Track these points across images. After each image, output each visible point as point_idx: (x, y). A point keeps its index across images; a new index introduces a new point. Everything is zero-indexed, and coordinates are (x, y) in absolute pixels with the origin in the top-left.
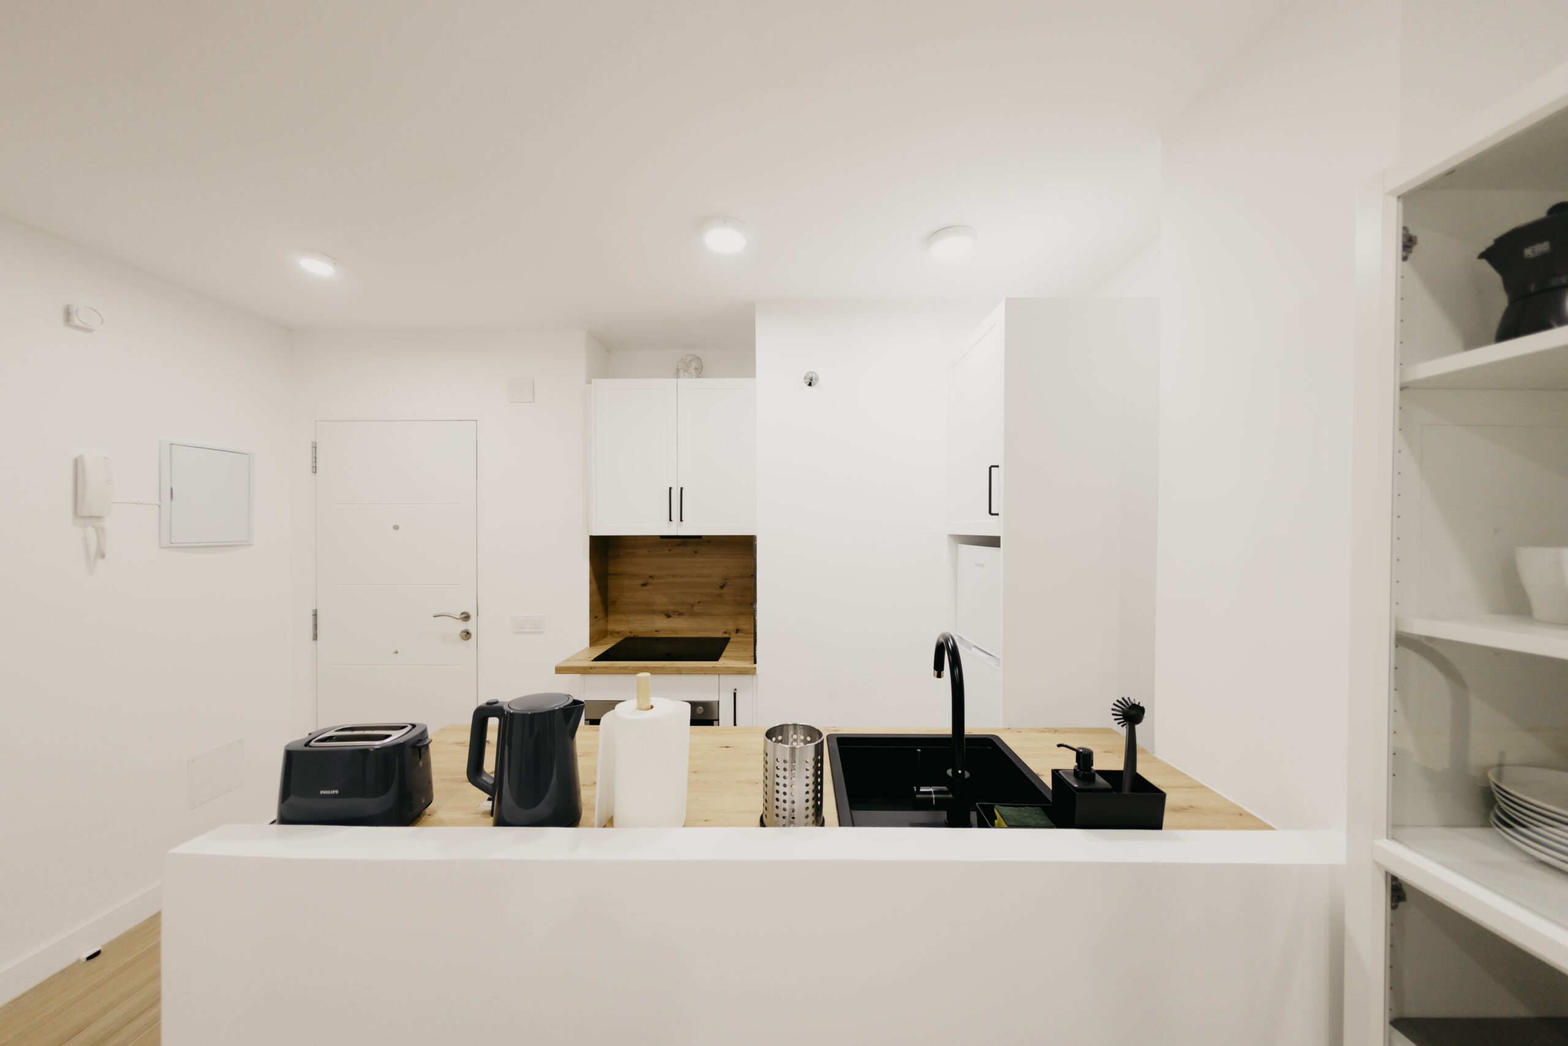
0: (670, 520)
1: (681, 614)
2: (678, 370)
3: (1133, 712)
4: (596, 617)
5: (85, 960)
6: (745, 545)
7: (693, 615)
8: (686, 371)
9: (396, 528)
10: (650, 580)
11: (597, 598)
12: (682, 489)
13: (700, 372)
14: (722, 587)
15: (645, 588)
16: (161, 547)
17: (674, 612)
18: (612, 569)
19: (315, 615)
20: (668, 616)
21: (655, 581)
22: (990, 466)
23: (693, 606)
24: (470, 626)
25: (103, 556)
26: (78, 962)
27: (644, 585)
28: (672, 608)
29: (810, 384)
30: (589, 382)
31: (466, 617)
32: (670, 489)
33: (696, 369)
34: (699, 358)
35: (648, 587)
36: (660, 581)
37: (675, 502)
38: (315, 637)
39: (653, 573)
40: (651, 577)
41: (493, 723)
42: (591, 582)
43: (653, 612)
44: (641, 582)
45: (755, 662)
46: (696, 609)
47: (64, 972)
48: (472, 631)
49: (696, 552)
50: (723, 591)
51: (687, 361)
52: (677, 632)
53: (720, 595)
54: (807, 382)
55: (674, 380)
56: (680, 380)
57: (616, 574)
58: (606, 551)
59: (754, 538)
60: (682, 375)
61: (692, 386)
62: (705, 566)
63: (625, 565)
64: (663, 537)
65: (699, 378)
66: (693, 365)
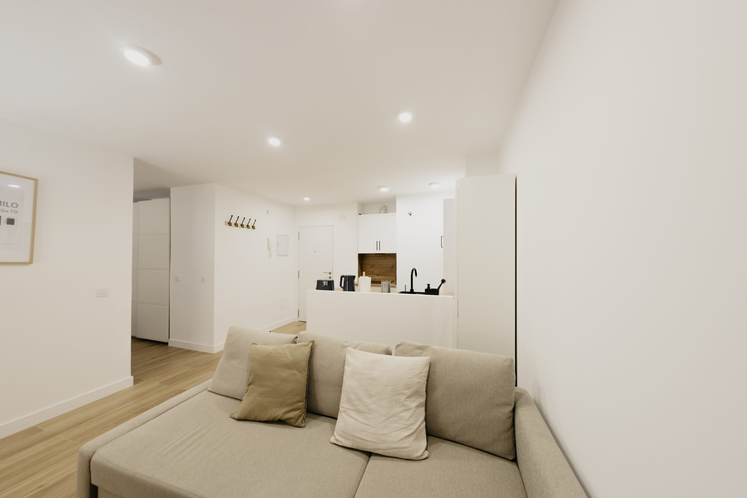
0: (377, 249)
1: (381, 275)
2: (380, 210)
6: (394, 256)
7: (384, 275)
8: (382, 210)
9: (315, 252)
10: (373, 266)
11: (360, 270)
12: (380, 242)
13: (386, 211)
14: (392, 268)
15: (372, 268)
16: (278, 255)
17: (379, 274)
18: (364, 263)
19: (299, 272)
20: (378, 275)
21: (375, 266)
22: (441, 237)
23: (384, 273)
24: (331, 275)
25: (271, 257)
27: (372, 267)
29: (410, 215)
30: (358, 215)
31: (330, 273)
32: (377, 242)
33: (385, 209)
34: (386, 206)
35: (373, 267)
37: (378, 245)
38: (299, 277)
40: (374, 265)
41: (343, 279)
42: (358, 265)
43: (373, 274)
44: (371, 266)
45: (396, 284)
48: (332, 277)
49: (385, 258)
53: (392, 270)
54: (409, 215)
55: (378, 214)
56: (379, 214)
57: (365, 264)
58: (362, 257)
59: (395, 254)
60: (381, 211)
61: (383, 216)
62: (387, 262)
63: (367, 261)
64: (376, 254)
65: (385, 213)
66: (384, 208)
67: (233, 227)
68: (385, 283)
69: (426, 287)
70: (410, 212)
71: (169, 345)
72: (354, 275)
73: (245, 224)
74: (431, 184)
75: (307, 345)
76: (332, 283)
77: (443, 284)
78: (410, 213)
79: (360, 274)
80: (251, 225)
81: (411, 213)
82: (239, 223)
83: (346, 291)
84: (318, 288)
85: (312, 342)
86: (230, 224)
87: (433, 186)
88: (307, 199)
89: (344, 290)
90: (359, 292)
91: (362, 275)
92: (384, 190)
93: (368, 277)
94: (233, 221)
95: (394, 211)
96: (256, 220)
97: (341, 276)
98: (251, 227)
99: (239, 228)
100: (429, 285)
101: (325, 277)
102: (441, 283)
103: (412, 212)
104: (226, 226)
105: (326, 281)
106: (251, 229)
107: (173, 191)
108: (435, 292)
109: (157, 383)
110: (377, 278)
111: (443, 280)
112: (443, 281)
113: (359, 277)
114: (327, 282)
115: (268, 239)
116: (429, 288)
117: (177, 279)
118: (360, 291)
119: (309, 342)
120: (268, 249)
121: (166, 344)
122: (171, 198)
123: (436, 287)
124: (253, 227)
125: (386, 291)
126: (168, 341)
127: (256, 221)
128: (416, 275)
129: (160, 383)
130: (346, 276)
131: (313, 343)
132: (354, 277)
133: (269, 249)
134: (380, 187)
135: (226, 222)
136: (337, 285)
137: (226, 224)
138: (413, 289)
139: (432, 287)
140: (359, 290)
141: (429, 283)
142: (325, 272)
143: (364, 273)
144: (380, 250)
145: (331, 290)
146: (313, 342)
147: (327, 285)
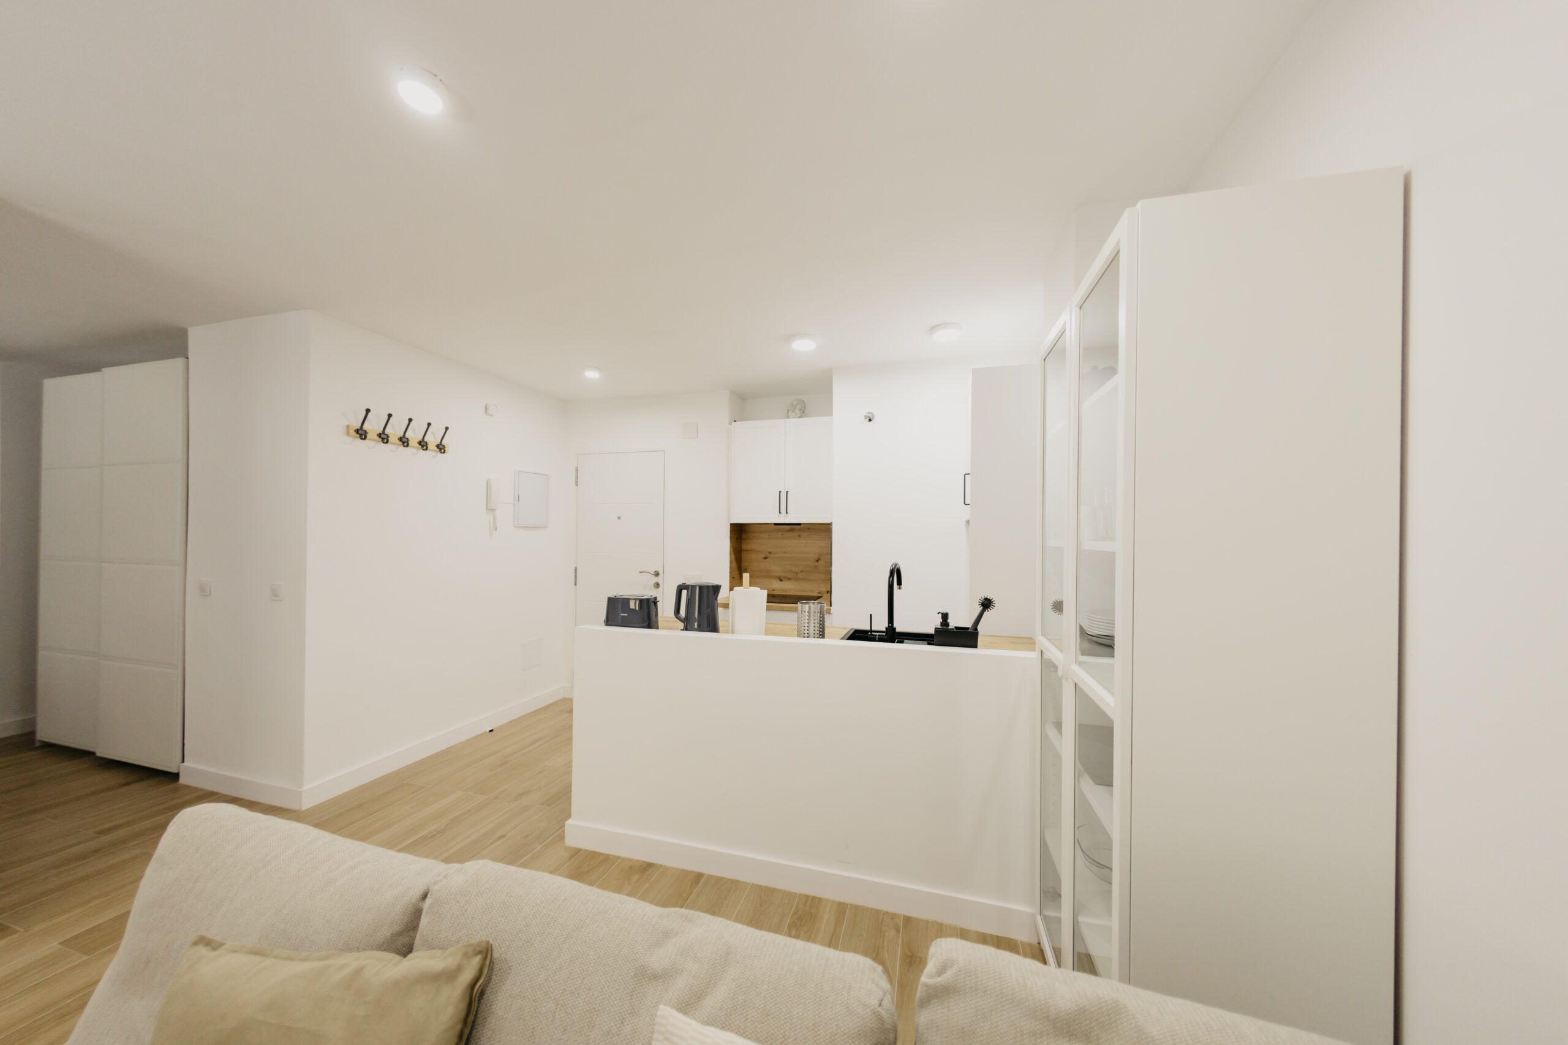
0: (780, 512)
1: (789, 579)
2: (788, 411)
3: (986, 602)
4: (734, 578)
5: (488, 731)
6: (825, 530)
7: (797, 579)
8: (793, 412)
9: (619, 518)
10: (769, 555)
11: (735, 565)
12: (787, 492)
13: (803, 413)
14: (817, 561)
15: (766, 560)
16: (515, 527)
17: (785, 577)
18: (744, 547)
19: (577, 569)
20: (781, 580)
21: (772, 556)
22: (964, 473)
23: (797, 573)
24: (659, 580)
25: (496, 530)
26: (485, 732)
27: (765, 558)
28: (783, 574)
29: (870, 420)
30: (731, 424)
31: (657, 574)
32: (780, 492)
33: (800, 410)
34: (803, 401)
35: (768, 559)
36: (776, 555)
37: (783, 500)
38: (576, 584)
39: (770, 550)
40: (770, 553)
41: (684, 593)
42: (730, 554)
43: (771, 577)
44: (763, 556)
45: (831, 606)
46: (800, 576)
47: (476, 737)
48: (660, 583)
49: (800, 536)
50: (817, 564)
51: (795, 404)
52: (787, 591)
53: (816, 567)
54: (868, 419)
55: (783, 420)
56: (787, 420)
57: (747, 551)
58: (740, 532)
59: (830, 524)
60: (790, 414)
61: (794, 424)
62: (809, 546)
63: (753, 544)
64: (776, 524)
65: (801, 417)
66: (799, 407)
67: (371, 445)
68: (810, 607)
69: (937, 622)
70: (869, 413)
71: (183, 780)
72: (716, 583)
73: (414, 436)
74: (933, 328)
75: (450, 975)
76: (652, 605)
77: (986, 613)
78: (871, 416)
79: (736, 580)
80: (432, 440)
81: (873, 416)
82: (395, 430)
83: (693, 629)
84: (610, 621)
85: (480, 952)
86: (362, 434)
87: (940, 336)
88: (592, 375)
89: (686, 629)
90: (729, 636)
91: (741, 585)
92: (803, 346)
93: (759, 589)
94: (373, 426)
95: (828, 411)
96: (447, 428)
97: (678, 584)
98: (432, 446)
99: (393, 449)
100: (945, 616)
101: (635, 589)
102: (979, 609)
103: (875, 414)
104: (350, 439)
105: (636, 599)
106: (433, 453)
107: (195, 337)
108: (966, 637)
109: (53, 945)
110: (781, 587)
111: (986, 599)
112: (987, 604)
113: (731, 589)
114: (638, 602)
115: (488, 483)
116: (948, 625)
117: (204, 591)
118: (733, 632)
119: (466, 956)
120: (487, 509)
121: (175, 776)
122: (190, 357)
123: (968, 623)
124: (441, 448)
125: (812, 632)
126: (179, 768)
127: (448, 431)
128: (899, 583)
129: (60, 944)
130: (693, 587)
131: (485, 959)
132: (716, 589)
133: (490, 510)
134: (790, 338)
135: (348, 427)
136: (665, 609)
137: (348, 434)
138: (895, 626)
139: (953, 623)
140: (730, 631)
141: (945, 611)
142: (642, 570)
143: (746, 576)
144: (788, 515)
145: (649, 626)
146: (486, 953)
147: (637, 608)
